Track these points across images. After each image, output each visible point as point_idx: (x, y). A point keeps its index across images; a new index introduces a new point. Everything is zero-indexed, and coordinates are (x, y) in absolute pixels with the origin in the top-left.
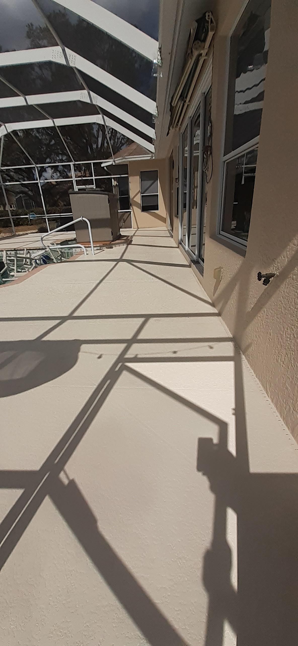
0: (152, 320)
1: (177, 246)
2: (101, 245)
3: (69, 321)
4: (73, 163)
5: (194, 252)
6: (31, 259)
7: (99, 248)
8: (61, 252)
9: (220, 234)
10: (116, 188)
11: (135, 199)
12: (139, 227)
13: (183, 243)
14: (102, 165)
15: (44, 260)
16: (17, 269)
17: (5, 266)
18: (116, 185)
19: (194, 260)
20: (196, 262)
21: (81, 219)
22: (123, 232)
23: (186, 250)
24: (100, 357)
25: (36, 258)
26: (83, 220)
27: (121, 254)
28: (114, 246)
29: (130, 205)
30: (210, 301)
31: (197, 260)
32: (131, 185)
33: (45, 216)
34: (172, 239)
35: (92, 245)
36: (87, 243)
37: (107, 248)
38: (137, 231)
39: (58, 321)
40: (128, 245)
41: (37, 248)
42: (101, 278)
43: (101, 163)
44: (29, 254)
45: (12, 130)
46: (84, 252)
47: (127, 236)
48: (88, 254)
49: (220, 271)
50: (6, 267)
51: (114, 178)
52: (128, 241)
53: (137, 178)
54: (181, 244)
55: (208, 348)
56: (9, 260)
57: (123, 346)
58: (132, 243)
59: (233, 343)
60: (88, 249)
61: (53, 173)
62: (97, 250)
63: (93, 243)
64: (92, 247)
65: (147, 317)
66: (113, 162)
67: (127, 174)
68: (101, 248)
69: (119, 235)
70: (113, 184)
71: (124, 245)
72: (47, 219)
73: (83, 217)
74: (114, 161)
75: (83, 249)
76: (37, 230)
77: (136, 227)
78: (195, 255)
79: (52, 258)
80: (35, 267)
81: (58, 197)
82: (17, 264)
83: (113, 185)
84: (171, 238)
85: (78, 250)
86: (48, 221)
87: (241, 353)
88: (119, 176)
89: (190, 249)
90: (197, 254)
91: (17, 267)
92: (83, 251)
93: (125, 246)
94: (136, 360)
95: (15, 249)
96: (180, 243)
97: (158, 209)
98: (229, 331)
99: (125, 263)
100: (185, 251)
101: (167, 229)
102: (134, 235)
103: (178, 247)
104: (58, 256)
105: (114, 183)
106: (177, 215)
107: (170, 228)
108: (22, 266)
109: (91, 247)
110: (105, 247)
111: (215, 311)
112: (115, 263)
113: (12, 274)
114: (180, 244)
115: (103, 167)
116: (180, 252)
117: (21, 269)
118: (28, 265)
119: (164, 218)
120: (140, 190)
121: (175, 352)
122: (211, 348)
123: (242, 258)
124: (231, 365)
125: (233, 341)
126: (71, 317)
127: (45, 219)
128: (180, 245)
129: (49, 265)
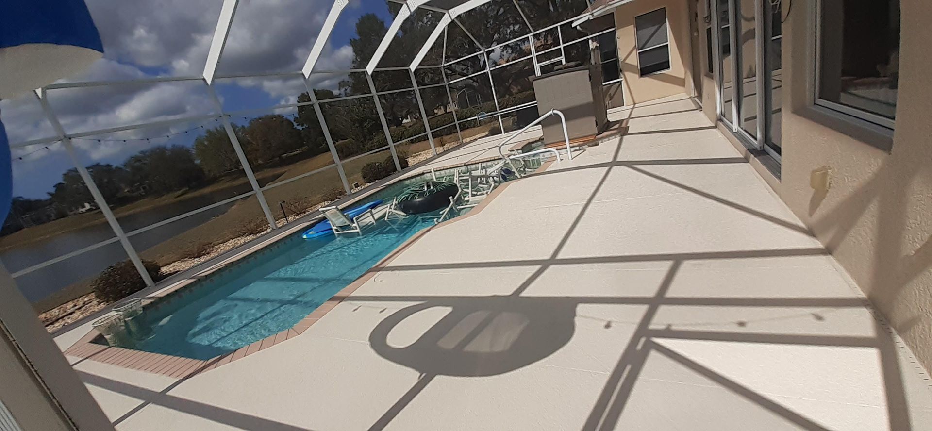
0: (686, 264)
1: (713, 125)
2: (580, 143)
3: (552, 267)
4: (532, 34)
5: (754, 135)
6: (487, 177)
7: (577, 148)
8: (524, 161)
9: (815, 104)
10: (596, 52)
11: (627, 61)
12: (636, 102)
13: (725, 119)
14: (573, 25)
15: (504, 177)
16: (472, 191)
17: (458, 190)
18: (596, 46)
19: (755, 148)
20: (759, 153)
21: (551, 112)
22: (613, 115)
23: (734, 131)
24: (608, 326)
25: (493, 174)
26: (554, 114)
27: (613, 154)
28: (600, 142)
29: (619, 71)
30: (801, 224)
31: (761, 147)
32: (620, 43)
33: (497, 113)
34: (701, 114)
35: (568, 145)
36: (559, 143)
37: (589, 146)
38: (635, 109)
39: (537, 267)
40: (622, 136)
41: (492, 159)
42: (588, 197)
43: (572, 22)
44: (484, 170)
45: (456, 16)
46: (556, 156)
47: (620, 120)
48: (562, 159)
49: (825, 174)
50: (460, 191)
51: (591, 38)
52: (621, 129)
53: (631, 29)
54: (721, 120)
55: (812, 319)
56: (461, 180)
57: (643, 309)
58: (629, 132)
59: (871, 310)
60: (560, 151)
61: (503, 52)
62: (575, 151)
63: (569, 142)
64: (568, 148)
65: (678, 259)
66: (591, 16)
67: (614, 27)
68: (581, 148)
69: (606, 123)
70: (591, 47)
71: (615, 138)
72: (499, 117)
73: (553, 110)
74: (592, 14)
75: (555, 153)
76: (487, 133)
77: (632, 103)
78: (756, 139)
79: (513, 171)
80: (495, 187)
81: (510, 81)
82: (472, 185)
83: (590, 49)
84: (698, 111)
85: (547, 155)
86: (502, 118)
87: (893, 331)
88: (600, 33)
89: (742, 128)
90: (761, 138)
91: (472, 188)
92: (554, 155)
93: (618, 139)
94: (669, 333)
95: (465, 163)
96: (719, 118)
97: (669, 67)
98: (857, 286)
99: (622, 167)
100: (733, 133)
101: (688, 97)
102: (629, 118)
103: (716, 127)
104: (521, 168)
105: (592, 45)
106: (711, 73)
107: (694, 94)
108: (477, 186)
109: (566, 148)
110: (586, 146)
111: (817, 244)
112: (607, 168)
113: (466, 199)
114: (719, 122)
115: (576, 27)
116: (720, 135)
117: (475, 191)
118: (484, 184)
119: (680, 78)
120: (636, 46)
121: (742, 324)
122: (819, 318)
123: (884, 155)
124: (872, 355)
125: (868, 305)
126: (554, 260)
127: (498, 116)
128: (721, 123)
129: (511, 183)
